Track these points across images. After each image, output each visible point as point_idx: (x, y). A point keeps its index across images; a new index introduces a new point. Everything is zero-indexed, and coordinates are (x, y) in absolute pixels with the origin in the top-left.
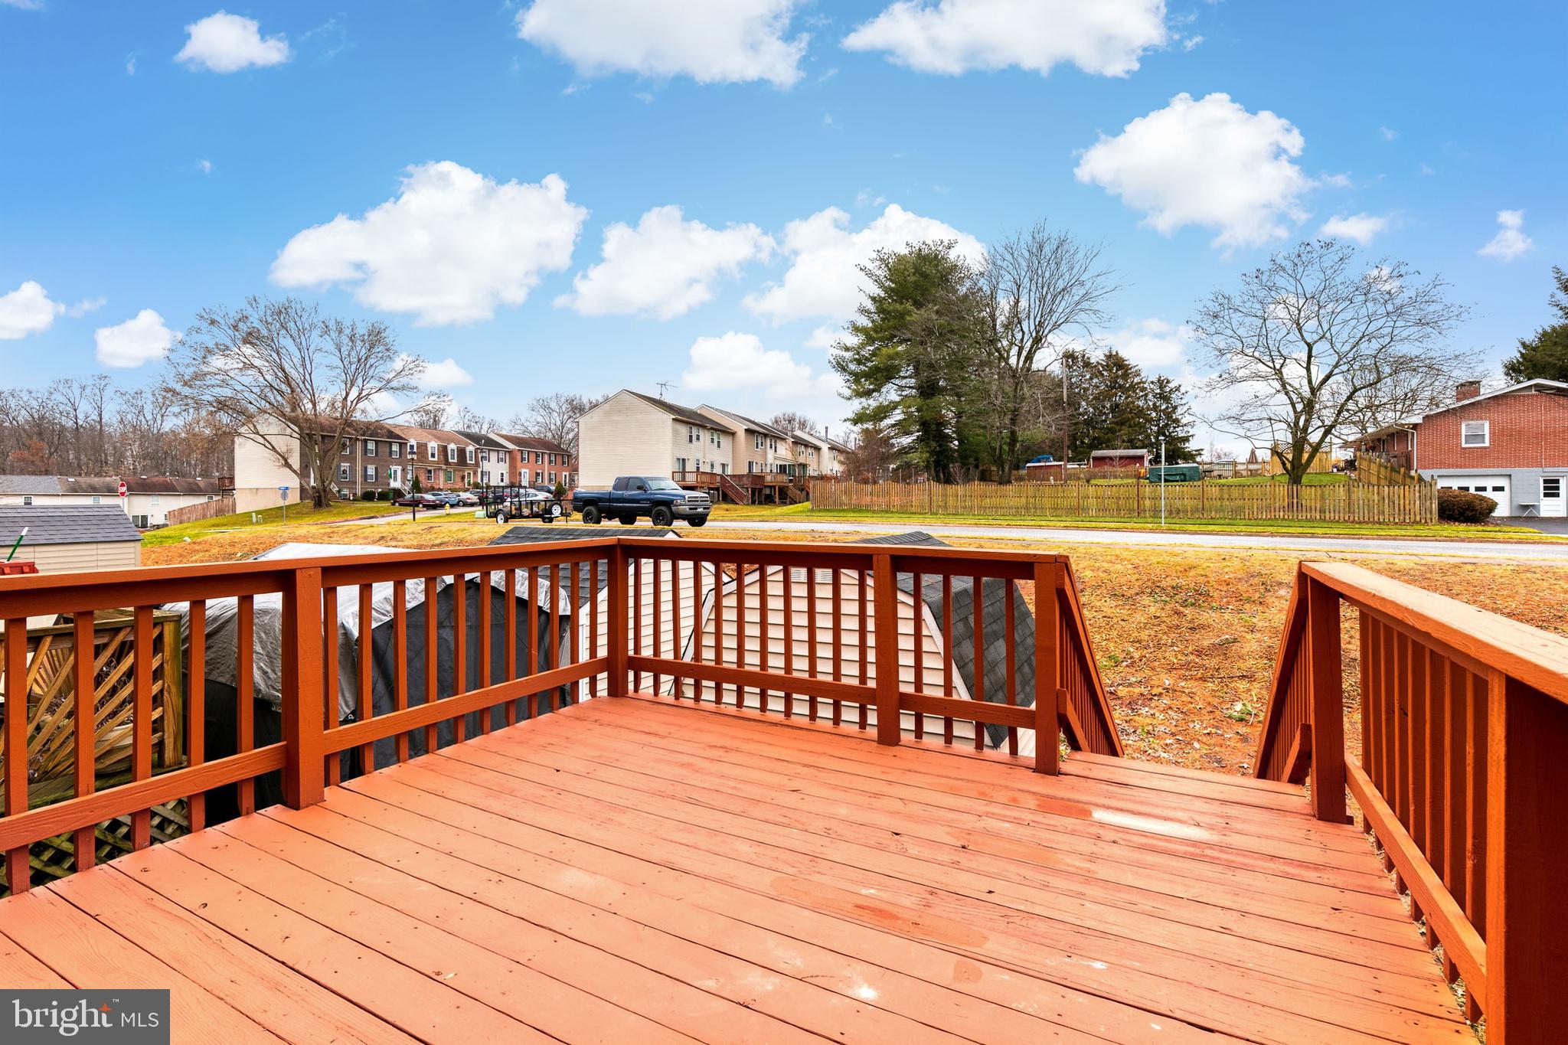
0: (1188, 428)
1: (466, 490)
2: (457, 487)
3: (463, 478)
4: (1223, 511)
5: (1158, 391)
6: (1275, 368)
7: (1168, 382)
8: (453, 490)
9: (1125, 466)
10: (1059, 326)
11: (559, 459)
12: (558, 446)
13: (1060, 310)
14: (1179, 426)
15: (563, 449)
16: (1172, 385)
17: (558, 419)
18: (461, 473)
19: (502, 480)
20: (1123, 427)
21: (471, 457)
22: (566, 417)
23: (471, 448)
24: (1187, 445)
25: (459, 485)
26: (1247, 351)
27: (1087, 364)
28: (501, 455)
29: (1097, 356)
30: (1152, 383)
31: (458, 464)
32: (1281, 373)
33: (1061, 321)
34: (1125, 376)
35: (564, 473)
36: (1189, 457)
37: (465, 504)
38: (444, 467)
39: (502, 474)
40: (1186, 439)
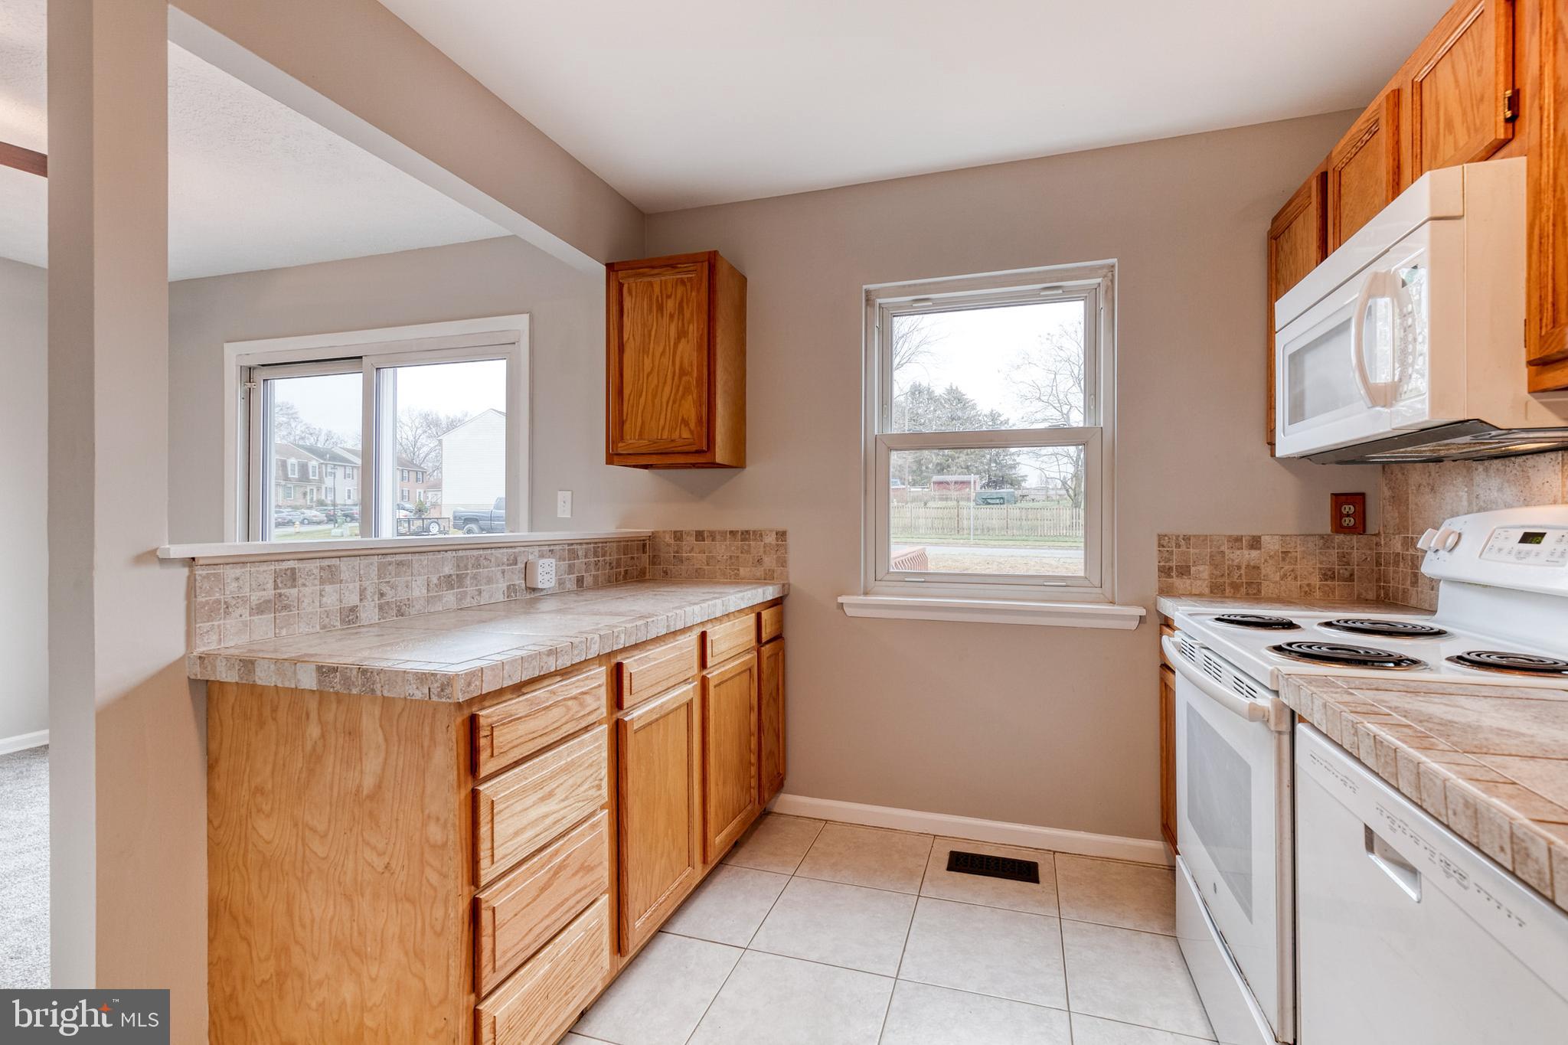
0: (1016, 457)
1: (310, 508)
2: (298, 504)
3: (305, 494)
4: (1022, 529)
5: (991, 423)
6: (1061, 412)
7: (999, 415)
8: (295, 508)
9: (960, 489)
10: (902, 365)
11: (413, 475)
12: (412, 462)
13: (903, 351)
14: (1007, 455)
15: (415, 465)
16: (1002, 419)
17: (410, 433)
18: (302, 490)
19: (349, 497)
20: (961, 455)
21: (314, 472)
22: (419, 431)
23: (314, 463)
24: (1014, 471)
25: (300, 502)
26: (1043, 398)
27: (932, 398)
28: (348, 471)
29: (939, 391)
30: (986, 416)
31: (300, 480)
32: (1068, 417)
33: (905, 361)
34: (964, 408)
35: (418, 491)
36: (1014, 483)
37: (311, 523)
38: (283, 483)
39: (349, 491)
40: (1013, 467)
